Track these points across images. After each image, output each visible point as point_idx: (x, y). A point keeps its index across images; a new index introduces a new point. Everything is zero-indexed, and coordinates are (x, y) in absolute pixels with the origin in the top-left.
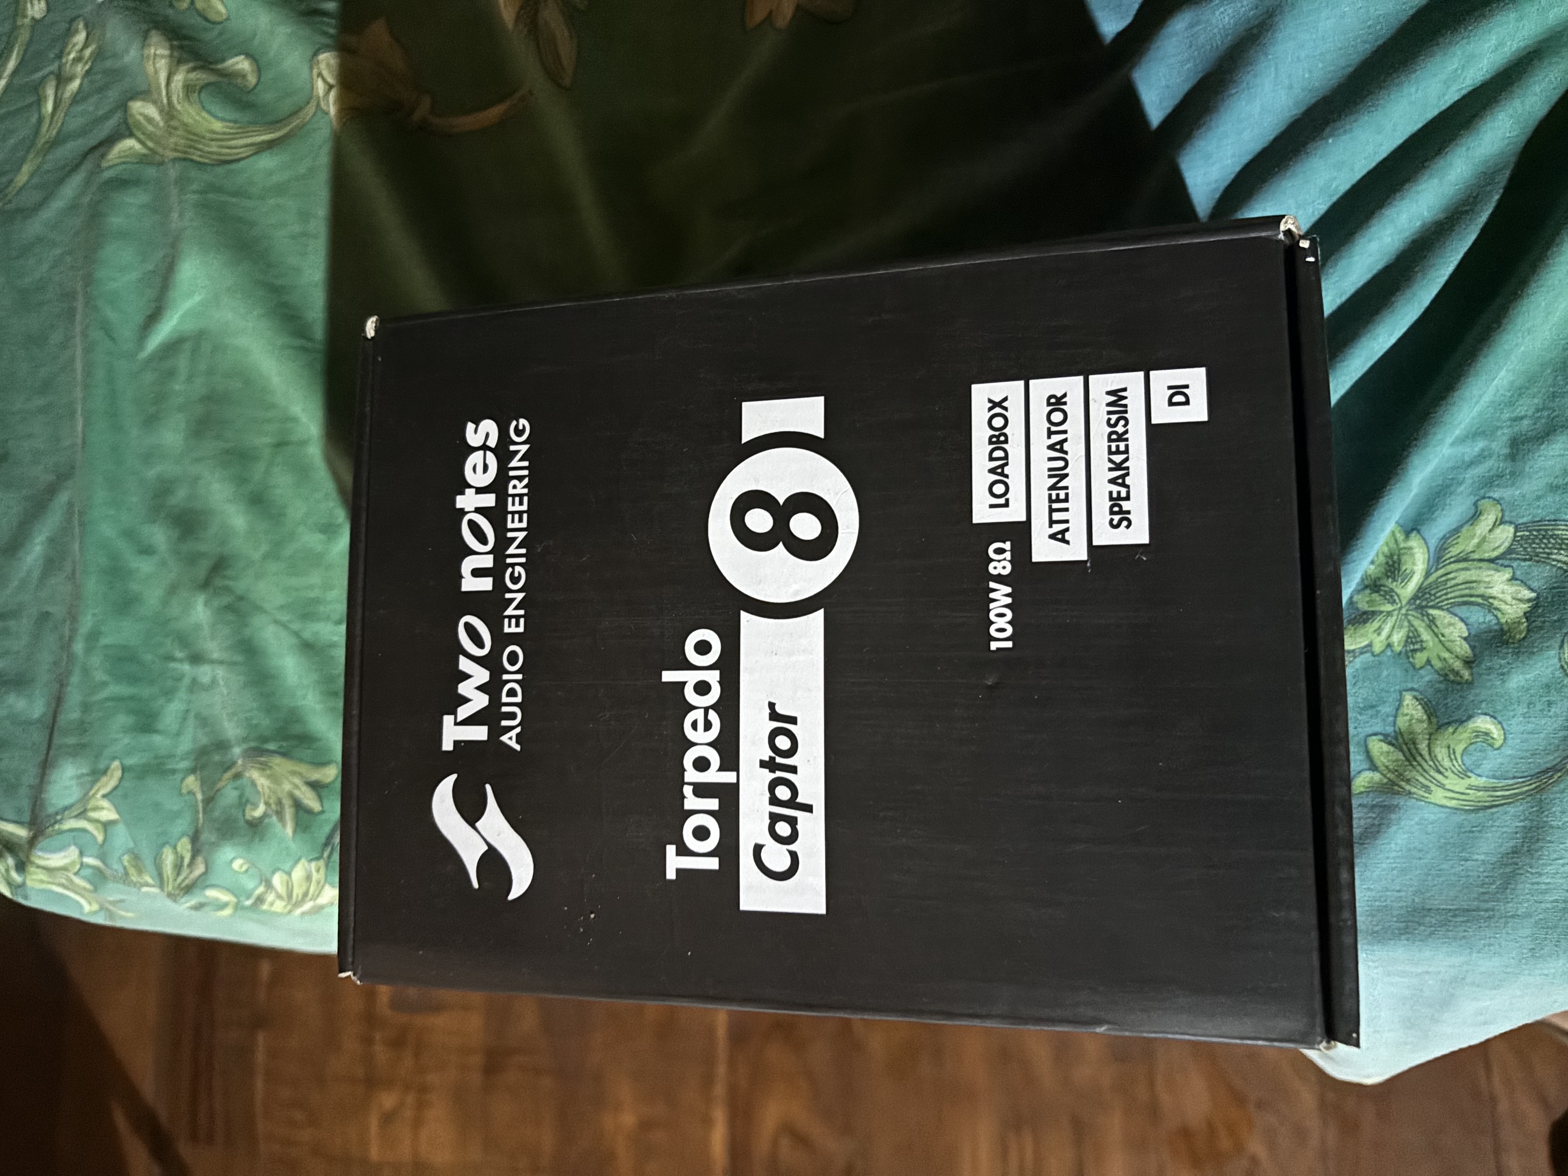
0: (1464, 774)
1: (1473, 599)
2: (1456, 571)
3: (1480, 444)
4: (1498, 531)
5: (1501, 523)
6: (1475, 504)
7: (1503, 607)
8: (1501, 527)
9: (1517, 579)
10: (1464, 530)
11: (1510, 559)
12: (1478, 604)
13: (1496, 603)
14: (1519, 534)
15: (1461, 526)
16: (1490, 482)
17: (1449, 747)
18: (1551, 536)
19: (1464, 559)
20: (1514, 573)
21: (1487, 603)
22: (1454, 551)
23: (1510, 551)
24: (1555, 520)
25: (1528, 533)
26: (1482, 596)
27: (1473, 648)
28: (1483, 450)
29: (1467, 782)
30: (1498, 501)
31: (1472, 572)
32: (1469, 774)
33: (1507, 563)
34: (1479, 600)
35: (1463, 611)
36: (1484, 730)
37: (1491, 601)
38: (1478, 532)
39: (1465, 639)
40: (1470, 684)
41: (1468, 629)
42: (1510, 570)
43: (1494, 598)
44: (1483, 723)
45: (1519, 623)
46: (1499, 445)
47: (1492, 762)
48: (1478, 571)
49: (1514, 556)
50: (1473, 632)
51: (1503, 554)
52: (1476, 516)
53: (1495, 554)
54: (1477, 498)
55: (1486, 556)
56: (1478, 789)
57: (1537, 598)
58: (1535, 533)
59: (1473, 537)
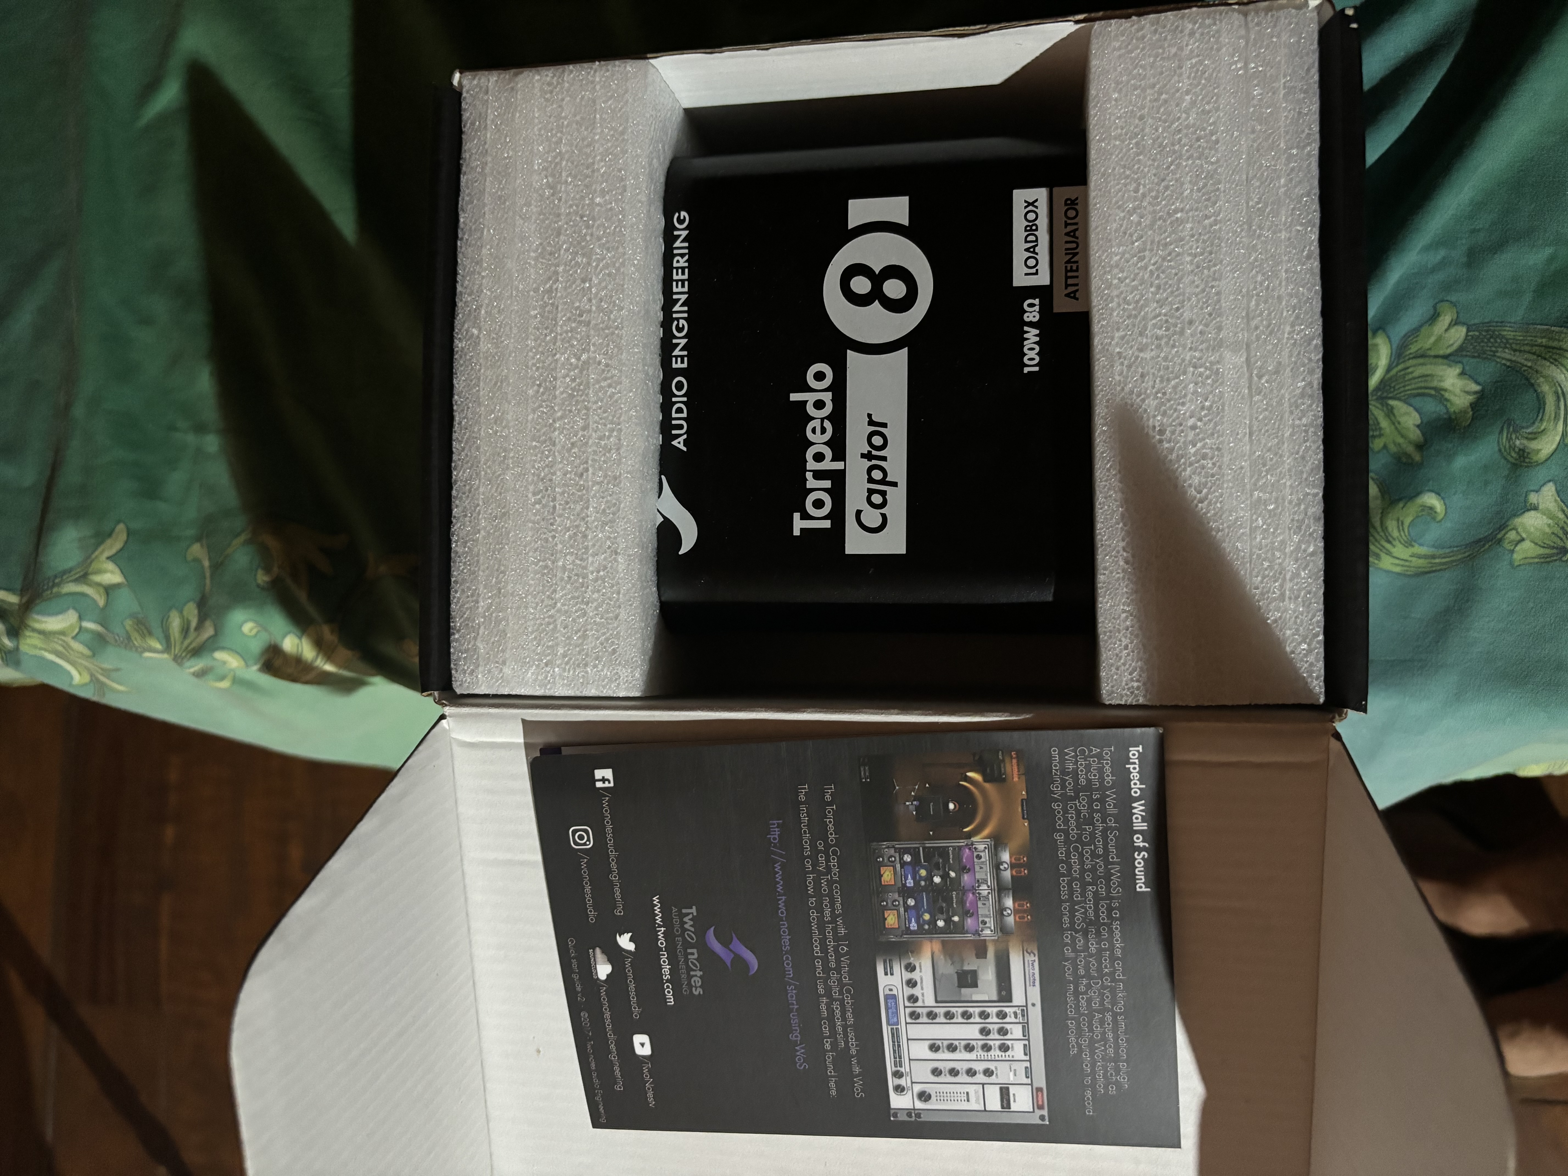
0: (1409, 544)
1: (1426, 391)
2: (1414, 366)
3: (1442, 253)
4: (1453, 330)
5: (1456, 324)
6: (1435, 307)
7: (1452, 398)
8: (1456, 327)
9: (1465, 374)
10: (1423, 330)
11: (1462, 356)
12: (1430, 395)
13: (1447, 395)
14: (1470, 334)
15: (1421, 326)
16: (1448, 287)
17: (1398, 520)
18: (1498, 336)
19: (1422, 355)
20: (1463, 368)
21: (1439, 394)
22: (1413, 349)
23: (1461, 349)
24: (1502, 322)
25: (1477, 333)
26: (1435, 389)
27: (1423, 434)
28: (1444, 258)
29: (1411, 550)
30: (1454, 304)
31: (1429, 367)
32: (1413, 543)
33: (1459, 359)
34: (1433, 392)
35: (1417, 401)
36: (1428, 505)
37: (1443, 393)
38: (1436, 333)
39: (1418, 426)
40: (1420, 465)
41: (1421, 418)
42: (1460, 366)
43: (1446, 390)
44: (1431, 500)
45: (1465, 412)
46: (1459, 254)
47: (1434, 533)
48: (1432, 367)
49: (1464, 353)
50: (1425, 422)
51: (1456, 351)
52: (1434, 317)
53: (1449, 351)
54: (1437, 301)
55: (1441, 352)
56: (1419, 557)
57: (1482, 391)
58: (1484, 333)
59: (1429, 337)
